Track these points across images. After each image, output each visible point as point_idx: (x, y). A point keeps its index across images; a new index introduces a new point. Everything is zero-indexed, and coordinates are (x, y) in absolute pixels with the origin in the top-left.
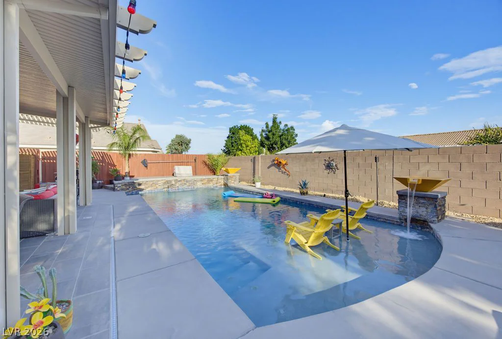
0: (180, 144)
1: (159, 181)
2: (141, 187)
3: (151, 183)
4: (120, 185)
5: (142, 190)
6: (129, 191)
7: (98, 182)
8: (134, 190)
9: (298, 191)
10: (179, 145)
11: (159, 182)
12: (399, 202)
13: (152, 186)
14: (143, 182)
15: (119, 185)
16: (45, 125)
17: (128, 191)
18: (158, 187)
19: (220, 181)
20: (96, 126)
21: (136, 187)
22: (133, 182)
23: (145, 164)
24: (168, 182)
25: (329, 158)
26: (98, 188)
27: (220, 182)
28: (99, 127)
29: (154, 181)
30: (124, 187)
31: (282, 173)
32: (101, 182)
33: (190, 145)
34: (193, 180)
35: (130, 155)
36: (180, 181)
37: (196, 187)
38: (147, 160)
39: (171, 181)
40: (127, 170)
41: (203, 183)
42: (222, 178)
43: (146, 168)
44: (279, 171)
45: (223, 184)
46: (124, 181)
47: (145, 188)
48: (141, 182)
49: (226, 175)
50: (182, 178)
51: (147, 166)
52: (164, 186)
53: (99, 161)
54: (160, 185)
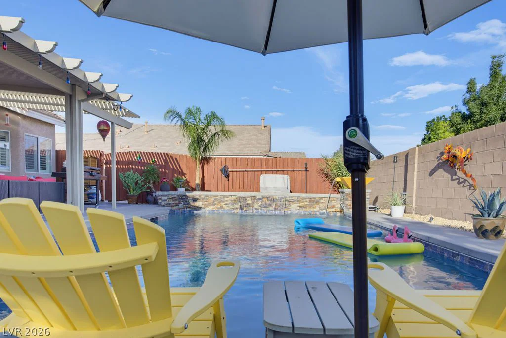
1: (224, 196)
2: (198, 204)
3: (213, 199)
4: (165, 198)
5: (198, 208)
6: (179, 209)
7: (154, 194)
8: (187, 207)
11: (226, 199)
13: (213, 203)
14: (200, 196)
15: (163, 198)
17: (177, 207)
18: (224, 206)
19: (333, 203)
21: (189, 203)
22: (186, 195)
23: (225, 172)
24: (240, 199)
27: (333, 207)
29: (216, 196)
30: (171, 201)
31: (459, 183)
34: (284, 199)
35: (205, 160)
36: (260, 199)
37: (289, 212)
38: (229, 167)
39: (245, 198)
40: (198, 181)
41: (301, 205)
42: (337, 198)
43: (227, 180)
44: (452, 180)
45: (339, 210)
46: (174, 193)
47: (203, 206)
48: (198, 197)
49: (343, 193)
50: (267, 194)
51: (227, 177)
52: (233, 205)
53: (161, 166)
54: (226, 202)
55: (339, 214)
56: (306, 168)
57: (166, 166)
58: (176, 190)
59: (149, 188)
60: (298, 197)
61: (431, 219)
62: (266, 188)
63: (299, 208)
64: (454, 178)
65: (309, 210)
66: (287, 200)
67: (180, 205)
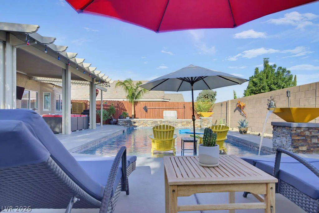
0: (206, 96)
1: (148, 121)
2: (136, 124)
4: (122, 122)
5: (136, 126)
6: (128, 127)
7: (114, 120)
8: (131, 126)
9: (238, 130)
10: (206, 98)
11: (148, 122)
12: (273, 133)
14: (137, 121)
15: (121, 122)
16: (84, 85)
18: (148, 125)
19: (197, 123)
20: (98, 83)
21: (132, 124)
22: (130, 121)
23: (146, 109)
25: (271, 97)
26: (114, 124)
27: (197, 125)
28: (99, 84)
29: (144, 121)
30: (124, 123)
31: (242, 116)
32: (115, 120)
33: (216, 97)
34: (175, 122)
35: (136, 103)
36: (164, 122)
37: (177, 128)
38: (147, 106)
39: (157, 122)
40: (133, 114)
41: (182, 124)
42: (199, 121)
43: (146, 112)
44: (240, 114)
45: (199, 126)
46: (125, 119)
47: (138, 126)
48: (136, 121)
49: (201, 119)
50: (167, 120)
51: (147, 111)
52: (151, 125)
53: (116, 107)
54: (148, 124)
55: (199, 128)
56: (184, 107)
57: (118, 107)
58: (126, 118)
59: (111, 117)
60: (181, 121)
61: (233, 129)
62: (166, 117)
63: (181, 126)
64: (241, 113)
65: (186, 126)
66: (176, 122)
67: (128, 125)
